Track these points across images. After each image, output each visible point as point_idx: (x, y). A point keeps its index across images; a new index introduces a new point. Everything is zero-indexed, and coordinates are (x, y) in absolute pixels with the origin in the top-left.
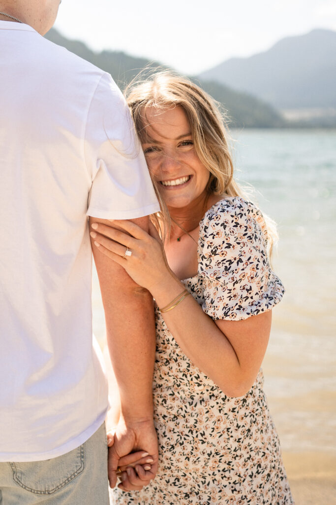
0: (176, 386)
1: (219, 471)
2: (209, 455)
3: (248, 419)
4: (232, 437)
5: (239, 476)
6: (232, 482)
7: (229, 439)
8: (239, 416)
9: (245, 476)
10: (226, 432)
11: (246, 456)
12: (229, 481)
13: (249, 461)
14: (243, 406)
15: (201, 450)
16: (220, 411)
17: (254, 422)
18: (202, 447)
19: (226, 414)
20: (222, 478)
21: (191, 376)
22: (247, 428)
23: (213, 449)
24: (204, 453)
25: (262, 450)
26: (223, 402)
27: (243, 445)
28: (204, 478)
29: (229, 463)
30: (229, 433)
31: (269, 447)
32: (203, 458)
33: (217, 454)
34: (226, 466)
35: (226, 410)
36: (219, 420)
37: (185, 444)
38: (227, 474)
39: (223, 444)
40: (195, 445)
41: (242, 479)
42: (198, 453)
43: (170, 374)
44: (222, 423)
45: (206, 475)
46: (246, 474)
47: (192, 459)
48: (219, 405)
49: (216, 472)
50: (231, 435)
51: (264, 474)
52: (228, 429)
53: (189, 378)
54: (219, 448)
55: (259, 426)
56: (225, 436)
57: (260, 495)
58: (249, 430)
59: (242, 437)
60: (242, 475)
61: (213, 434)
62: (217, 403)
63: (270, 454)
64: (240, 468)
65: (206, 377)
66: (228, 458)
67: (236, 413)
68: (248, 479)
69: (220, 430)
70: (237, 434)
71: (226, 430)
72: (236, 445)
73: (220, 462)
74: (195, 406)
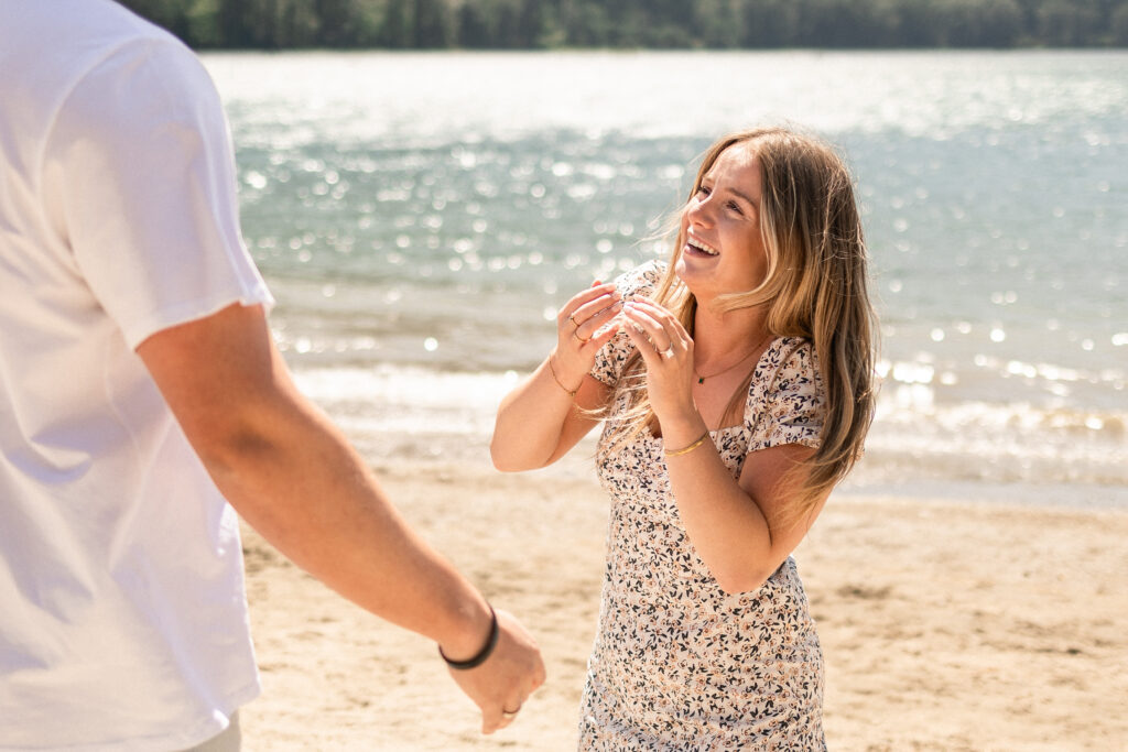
0: (653, 564)
1: (708, 696)
2: (692, 670)
3: (758, 633)
4: (726, 649)
5: (736, 708)
6: (725, 716)
7: (721, 651)
8: (742, 622)
9: (745, 711)
10: (718, 641)
11: (750, 683)
12: (721, 714)
13: (753, 692)
14: (753, 610)
15: (679, 661)
16: (715, 608)
17: (767, 639)
18: (681, 656)
19: (723, 614)
20: (712, 707)
21: (678, 553)
22: (753, 643)
23: (696, 662)
24: (683, 666)
25: (777, 682)
26: (720, 596)
27: (743, 666)
28: (687, 703)
29: (721, 688)
30: (723, 643)
31: (791, 682)
32: (683, 672)
33: (702, 670)
34: (717, 692)
35: (724, 609)
36: (712, 621)
37: (659, 648)
38: (718, 703)
39: (713, 658)
40: (671, 652)
41: (739, 714)
42: (675, 664)
43: (649, 546)
44: (715, 625)
45: (689, 699)
46: (746, 708)
47: (667, 671)
48: (714, 599)
49: (703, 697)
50: (725, 646)
51: (776, 718)
52: (722, 636)
53: (675, 556)
54: (705, 663)
55: (775, 647)
56: (717, 645)
57: (760, 744)
58: (755, 648)
59: (743, 654)
60: (739, 708)
61: (700, 638)
62: (712, 596)
63: (792, 694)
64: (738, 698)
65: (699, 561)
66: (721, 679)
67: (739, 617)
68: (748, 716)
69: (711, 635)
70: (736, 649)
71: (718, 637)
72: (733, 663)
73: (708, 683)
74: (680, 598)
